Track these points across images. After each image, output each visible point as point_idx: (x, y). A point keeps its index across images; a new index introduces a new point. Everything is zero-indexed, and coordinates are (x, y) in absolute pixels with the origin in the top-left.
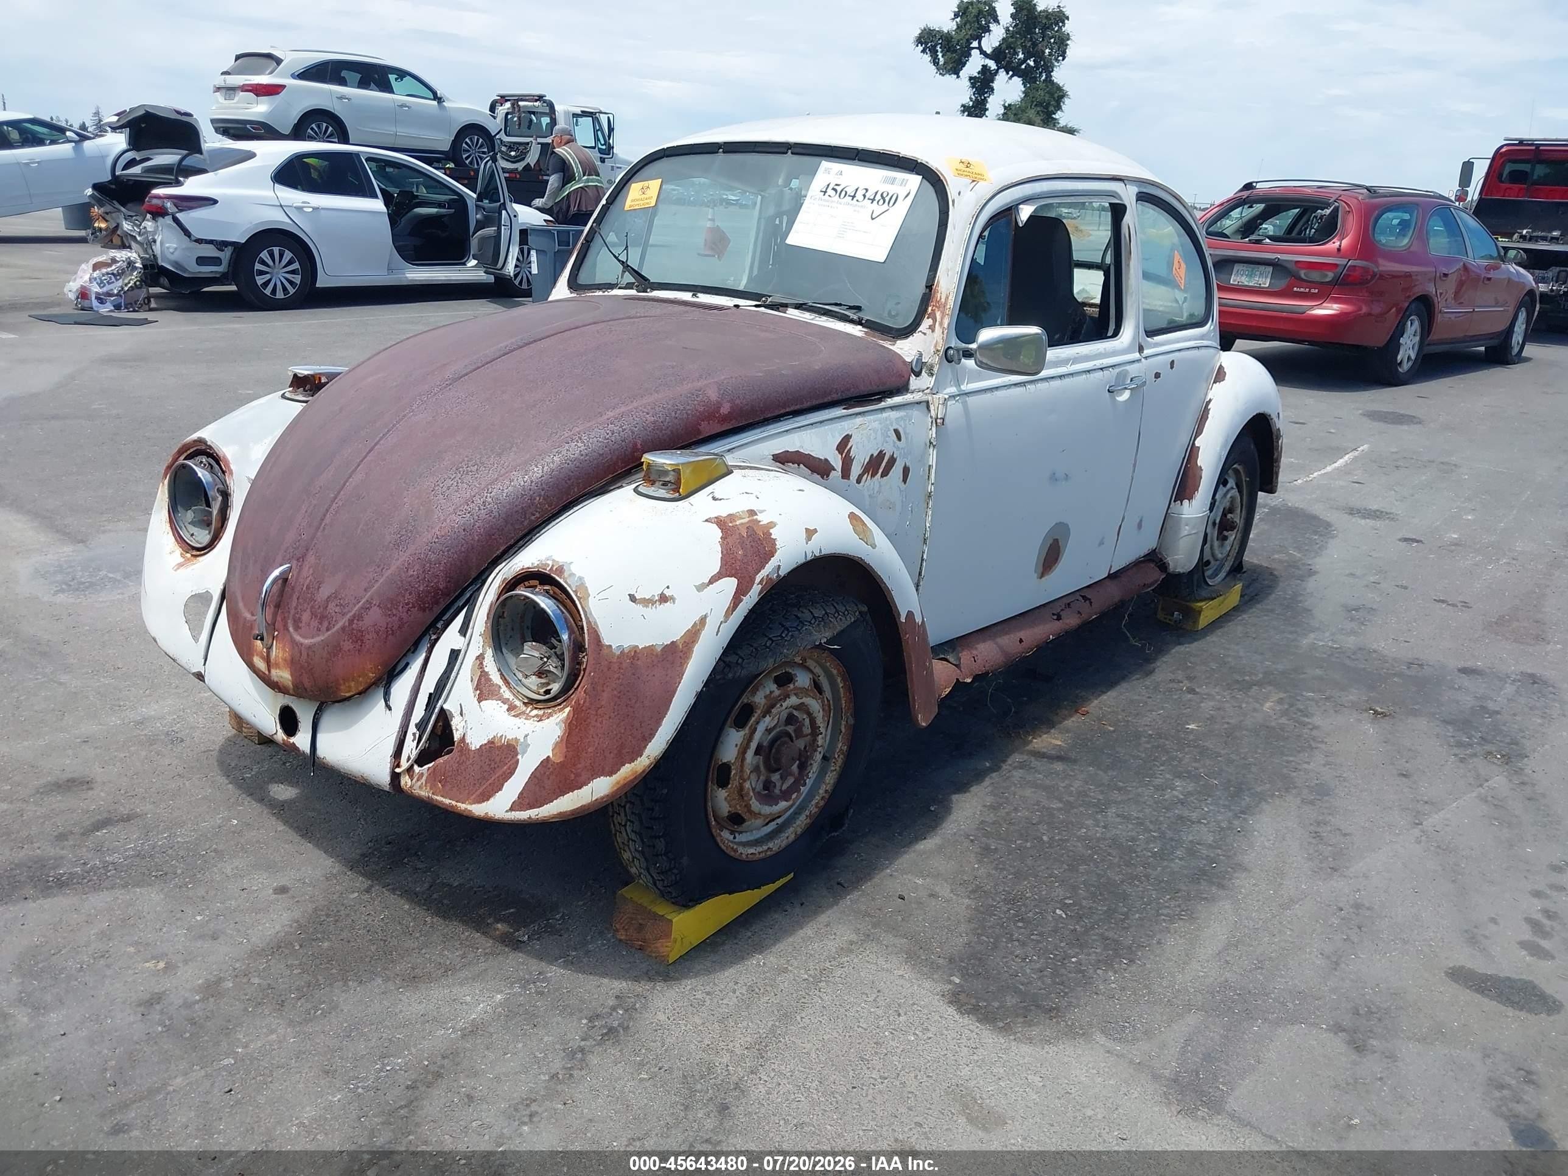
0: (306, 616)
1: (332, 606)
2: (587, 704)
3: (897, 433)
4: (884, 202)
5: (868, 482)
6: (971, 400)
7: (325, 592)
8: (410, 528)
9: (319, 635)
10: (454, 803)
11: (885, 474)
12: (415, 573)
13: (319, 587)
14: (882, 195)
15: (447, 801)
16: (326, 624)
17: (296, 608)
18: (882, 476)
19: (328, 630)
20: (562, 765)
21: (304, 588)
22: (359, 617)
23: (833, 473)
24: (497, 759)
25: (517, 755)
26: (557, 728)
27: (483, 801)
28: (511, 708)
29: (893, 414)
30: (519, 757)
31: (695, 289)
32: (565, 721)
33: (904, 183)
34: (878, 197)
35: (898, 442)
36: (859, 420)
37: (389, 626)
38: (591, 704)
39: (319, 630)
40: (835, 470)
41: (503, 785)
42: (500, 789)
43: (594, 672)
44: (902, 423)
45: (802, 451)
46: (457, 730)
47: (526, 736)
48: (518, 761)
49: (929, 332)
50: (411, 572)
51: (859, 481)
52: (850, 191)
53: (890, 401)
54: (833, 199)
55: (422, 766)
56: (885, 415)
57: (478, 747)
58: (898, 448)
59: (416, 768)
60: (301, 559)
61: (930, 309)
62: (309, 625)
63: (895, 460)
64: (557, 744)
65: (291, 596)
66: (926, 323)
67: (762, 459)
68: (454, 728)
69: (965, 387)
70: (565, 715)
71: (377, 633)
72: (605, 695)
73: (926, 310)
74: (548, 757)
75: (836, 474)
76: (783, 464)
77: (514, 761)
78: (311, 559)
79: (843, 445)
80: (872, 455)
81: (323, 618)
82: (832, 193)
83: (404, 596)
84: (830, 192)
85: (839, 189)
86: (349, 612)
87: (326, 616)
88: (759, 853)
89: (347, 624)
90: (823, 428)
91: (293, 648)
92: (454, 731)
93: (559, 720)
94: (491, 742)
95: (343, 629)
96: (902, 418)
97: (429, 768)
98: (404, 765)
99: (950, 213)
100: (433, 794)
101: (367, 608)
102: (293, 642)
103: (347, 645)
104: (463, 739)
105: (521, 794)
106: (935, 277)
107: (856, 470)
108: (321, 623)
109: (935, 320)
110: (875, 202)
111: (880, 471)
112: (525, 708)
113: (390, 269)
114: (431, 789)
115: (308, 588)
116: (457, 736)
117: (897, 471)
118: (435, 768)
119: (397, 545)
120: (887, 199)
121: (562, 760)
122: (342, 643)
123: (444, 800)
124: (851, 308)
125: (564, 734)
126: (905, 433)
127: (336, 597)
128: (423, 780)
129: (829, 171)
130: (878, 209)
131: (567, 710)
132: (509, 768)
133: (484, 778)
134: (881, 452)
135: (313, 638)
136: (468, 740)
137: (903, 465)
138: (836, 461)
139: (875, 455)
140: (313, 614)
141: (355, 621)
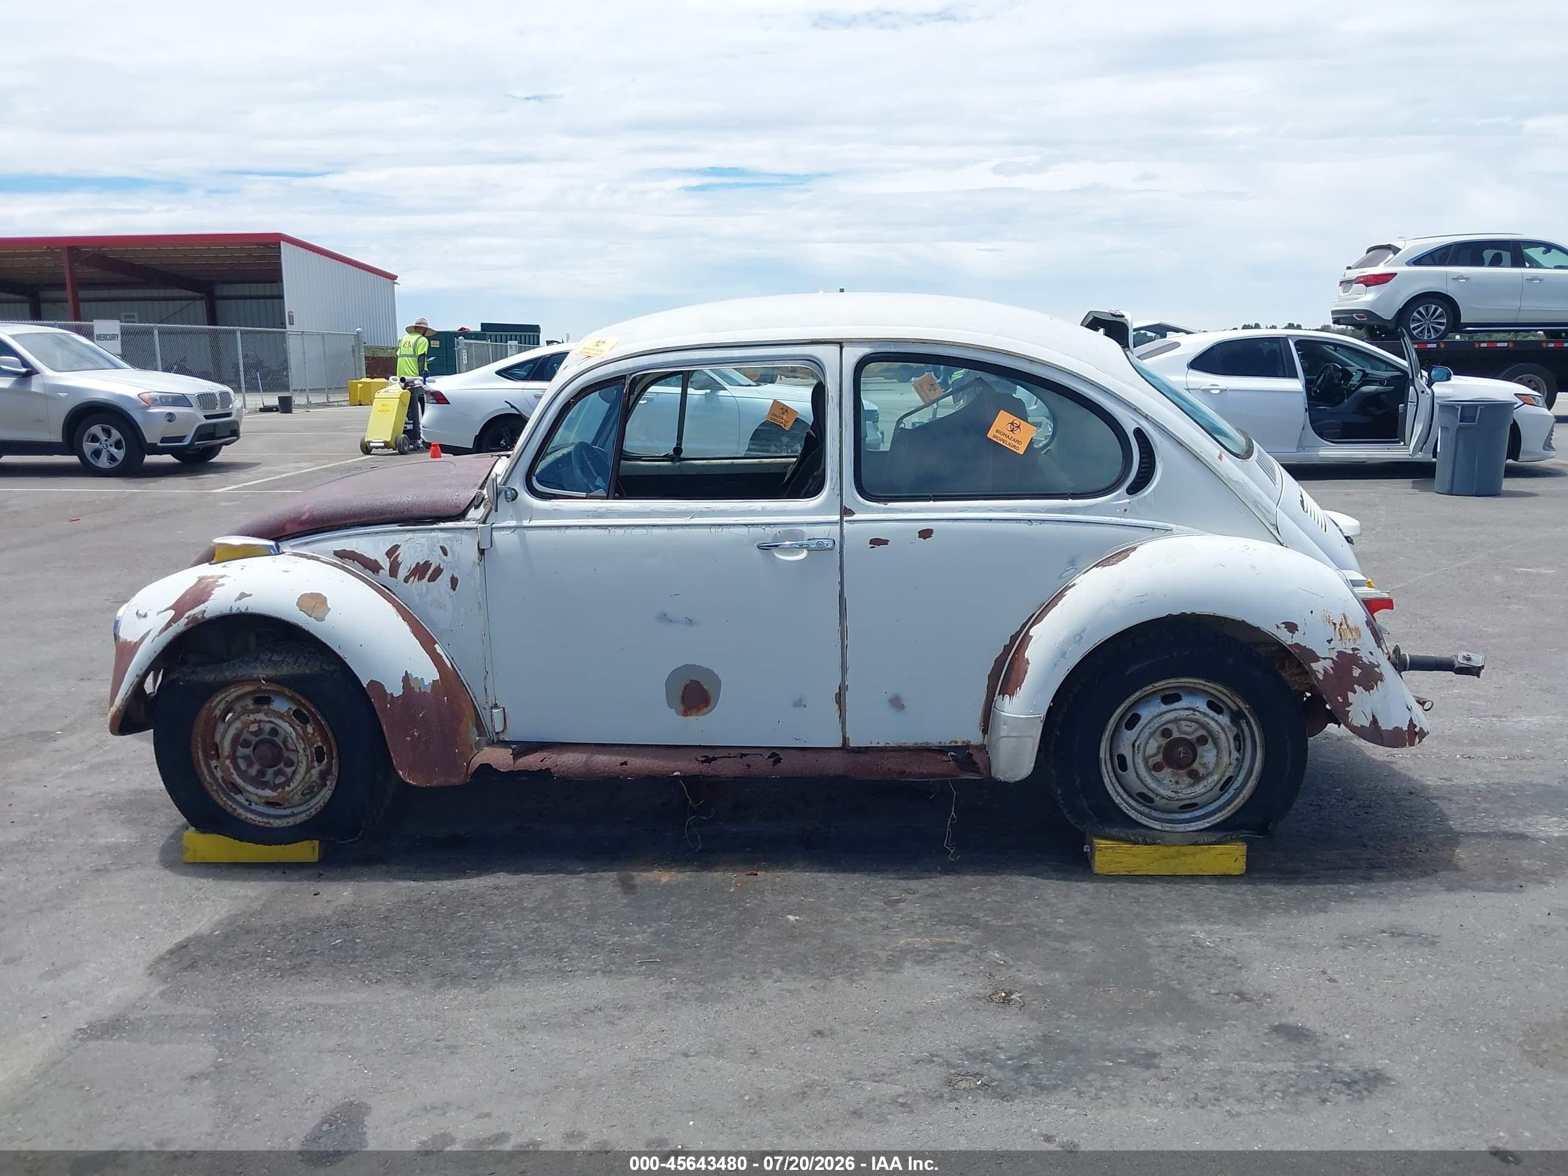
3: (443, 549)
5: (414, 582)
6: (529, 534)
11: (433, 579)
18: (429, 581)
23: (381, 571)
29: (441, 535)
35: (444, 557)
36: (409, 535)
40: (383, 569)
44: (449, 543)
45: (356, 551)
51: (406, 580)
53: (442, 525)
56: (433, 534)
58: (444, 561)
63: (442, 571)
67: (326, 553)
69: (526, 523)
75: (385, 572)
76: (342, 558)
79: (392, 552)
80: (418, 563)
88: (260, 822)
90: (377, 538)
96: (449, 539)
107: (403, 572)
111: (427, 576)
113: (1301, 446)
117: (444, 579)
126: (451, 550)
134: (427, 562)
137: (451, 575)
138: (385, 563)
139: (421, 563)
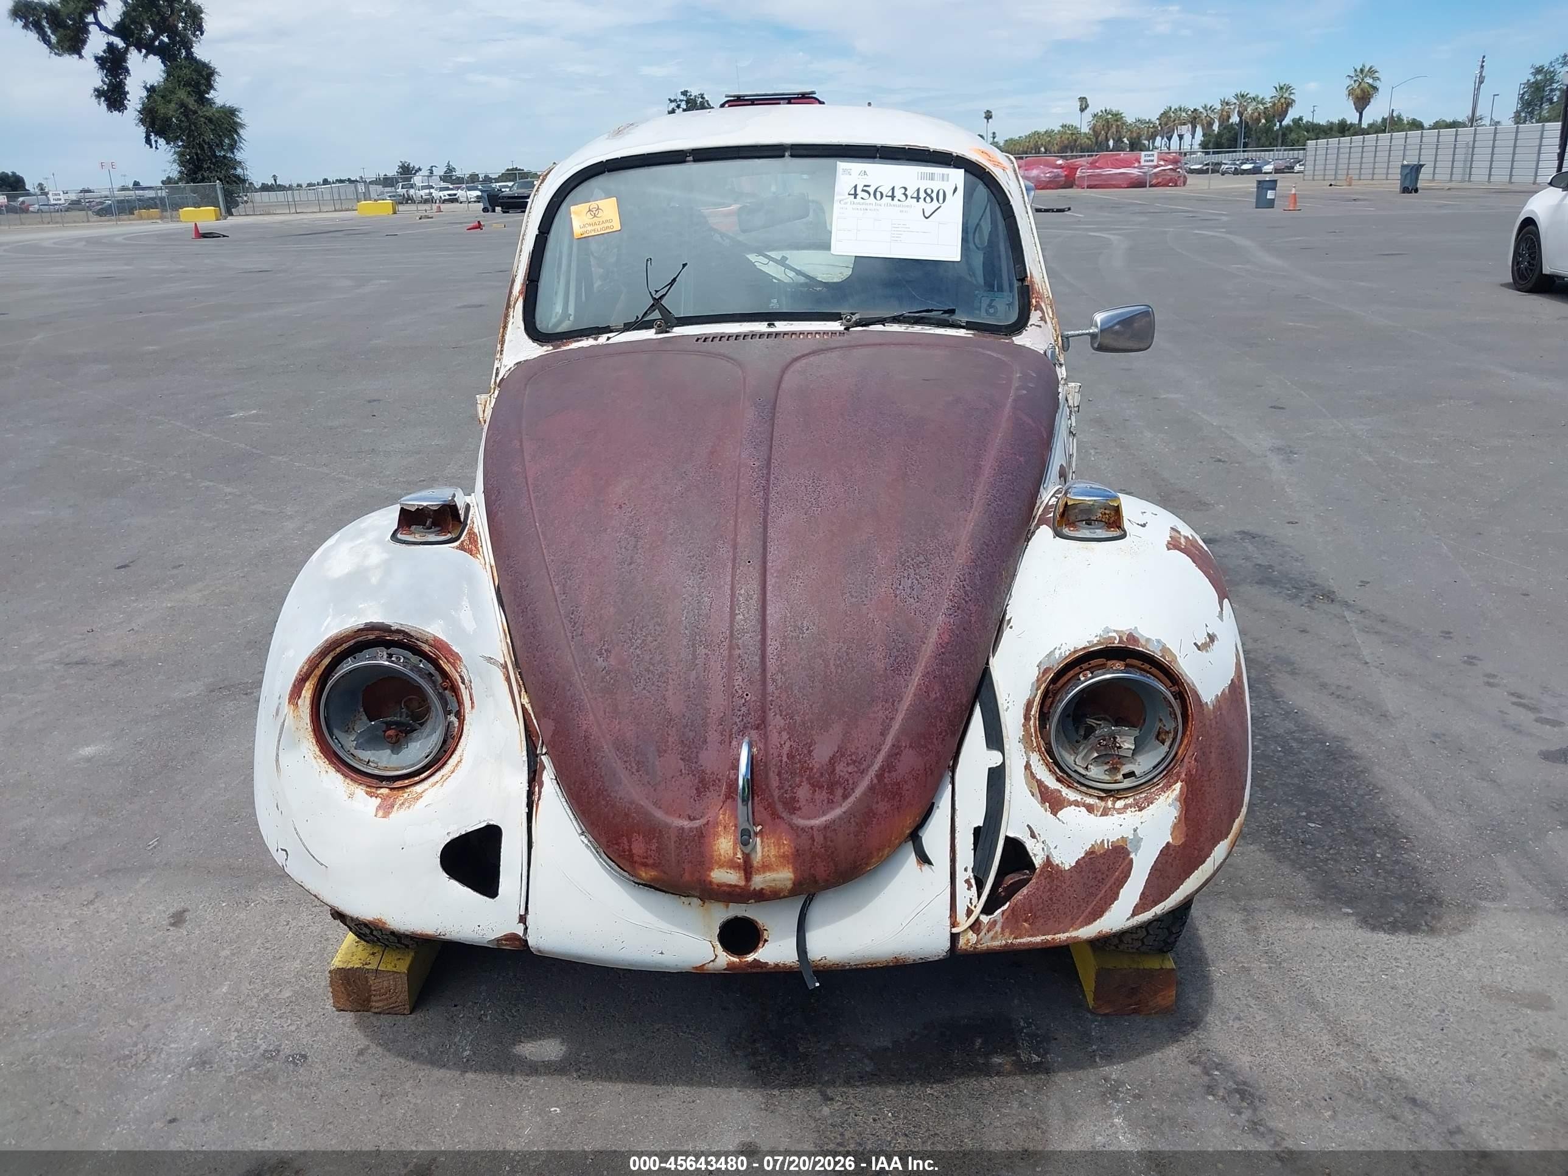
0: (803, 792)
1: (841, 769)
2: (1200, 772)
4: (932, 200)
7: (822, 753)
8: (901, 646)
9: (832, 809)
10: (1049, 937)
12: (938, 694)
13: (810, 752)
14: (925, 191)
15: (1038, 939)
16: (839, 792)
17: (780, 788)
19: (845, 797)
20: (1184, 846)
21: (785, 759)
22: (888, 767)
24: (1104, 868)
25: (1129, 855)
26: (1172, 808)
27: (1095, 920)
28: (1090, 809)
30: (1132, 856)
31: (770, 317)
32: (1178, 799)
33: (944, 178)
34: (922, 195)
37: (928, 766)
38: (1203, 770)
39: (831, 802)
41: (1118, 893)
42: (1116, 899)
43: (1202, 735)
46: (1035, 855)
47: (1135, 830)
48: (1131, 860)
49: (1042, 323)
50: (933, 696)
52: (886, 190)
54: (868, 201)
55: (992, 913)
57: (1073, 864)
59: (985, 919)
60: (761, 725)
61: (1034, 301)
62: (813, 801)
64: (1175, 827)
65: (767, 776)
66: (1035, 317)
68: (1031, 854)
70: (1177, 792)
71: (916, 779)
72: (1213, 755)
73: (1029, 302)
74: (1168, 843)
77: (1127, 861)
78: (776, 721)
81: (831, 788)
82: (865, 195)
83: (935, 726)
84: (860, 194)
85: (871, 190)
86: (869, 767)
87: (838, 782)
89: (875, 781)
91: (798, 836)
92: (1033, 858)
93: (1170, 800)
94: (1090, 853)
95: (871, 788)
97: (1003, 912)
98: (964, 923)
99: (1012, 203)
100: (1015, 938)
101: (896, 752)
102: (796, 830)
103: (882, 807)
104: (1048, 862)
105: (1143, 894)
106: (1025, 269)
108: (831, 793)
109: (1042, 310)
110: (921, 200)
112: (1103, 804)
114: (1011, 934)
115: (790, 756)
116: (1038, 862)
118: (1013, 910)
119: (896, 670)
120: (934, 195)
121: (1183, 840)
122: (874, 806)
123: (1033, 939)
124: (945, 312)
125: (1182, 811)
127: (842, 755)
128: (998, 928)
129: (849, 172)
130: (930, 207)
131: (1179, 785)
132: (1122, 872)
133: (1092, 894)
135: (824, 814)
136: (1056, 861)
140: (815, 786)
141: (886, 775)
